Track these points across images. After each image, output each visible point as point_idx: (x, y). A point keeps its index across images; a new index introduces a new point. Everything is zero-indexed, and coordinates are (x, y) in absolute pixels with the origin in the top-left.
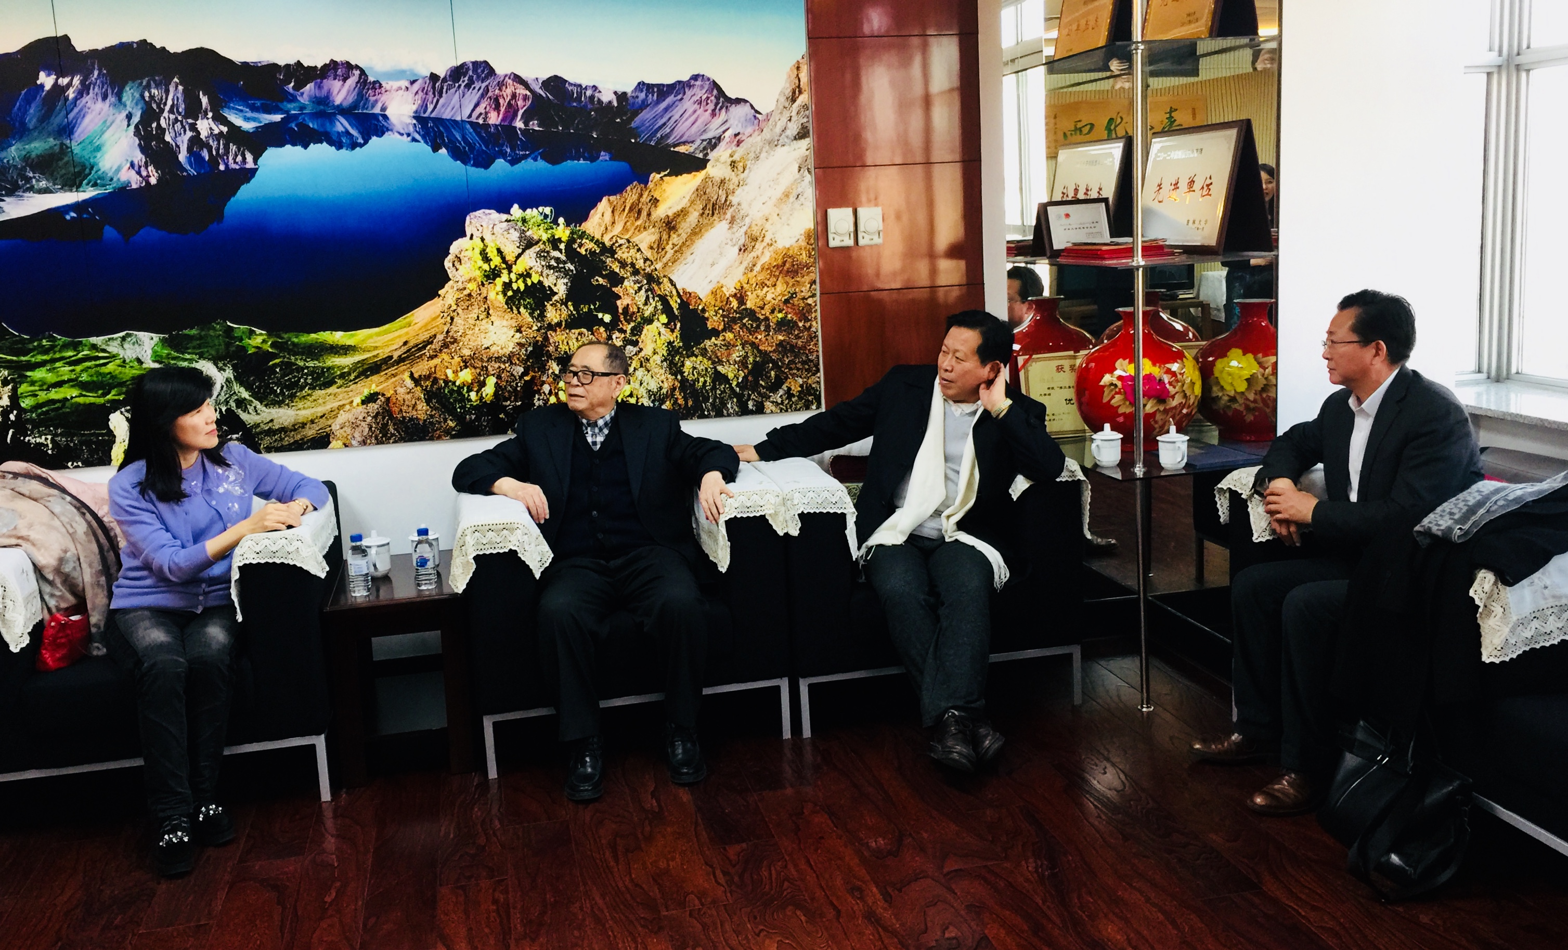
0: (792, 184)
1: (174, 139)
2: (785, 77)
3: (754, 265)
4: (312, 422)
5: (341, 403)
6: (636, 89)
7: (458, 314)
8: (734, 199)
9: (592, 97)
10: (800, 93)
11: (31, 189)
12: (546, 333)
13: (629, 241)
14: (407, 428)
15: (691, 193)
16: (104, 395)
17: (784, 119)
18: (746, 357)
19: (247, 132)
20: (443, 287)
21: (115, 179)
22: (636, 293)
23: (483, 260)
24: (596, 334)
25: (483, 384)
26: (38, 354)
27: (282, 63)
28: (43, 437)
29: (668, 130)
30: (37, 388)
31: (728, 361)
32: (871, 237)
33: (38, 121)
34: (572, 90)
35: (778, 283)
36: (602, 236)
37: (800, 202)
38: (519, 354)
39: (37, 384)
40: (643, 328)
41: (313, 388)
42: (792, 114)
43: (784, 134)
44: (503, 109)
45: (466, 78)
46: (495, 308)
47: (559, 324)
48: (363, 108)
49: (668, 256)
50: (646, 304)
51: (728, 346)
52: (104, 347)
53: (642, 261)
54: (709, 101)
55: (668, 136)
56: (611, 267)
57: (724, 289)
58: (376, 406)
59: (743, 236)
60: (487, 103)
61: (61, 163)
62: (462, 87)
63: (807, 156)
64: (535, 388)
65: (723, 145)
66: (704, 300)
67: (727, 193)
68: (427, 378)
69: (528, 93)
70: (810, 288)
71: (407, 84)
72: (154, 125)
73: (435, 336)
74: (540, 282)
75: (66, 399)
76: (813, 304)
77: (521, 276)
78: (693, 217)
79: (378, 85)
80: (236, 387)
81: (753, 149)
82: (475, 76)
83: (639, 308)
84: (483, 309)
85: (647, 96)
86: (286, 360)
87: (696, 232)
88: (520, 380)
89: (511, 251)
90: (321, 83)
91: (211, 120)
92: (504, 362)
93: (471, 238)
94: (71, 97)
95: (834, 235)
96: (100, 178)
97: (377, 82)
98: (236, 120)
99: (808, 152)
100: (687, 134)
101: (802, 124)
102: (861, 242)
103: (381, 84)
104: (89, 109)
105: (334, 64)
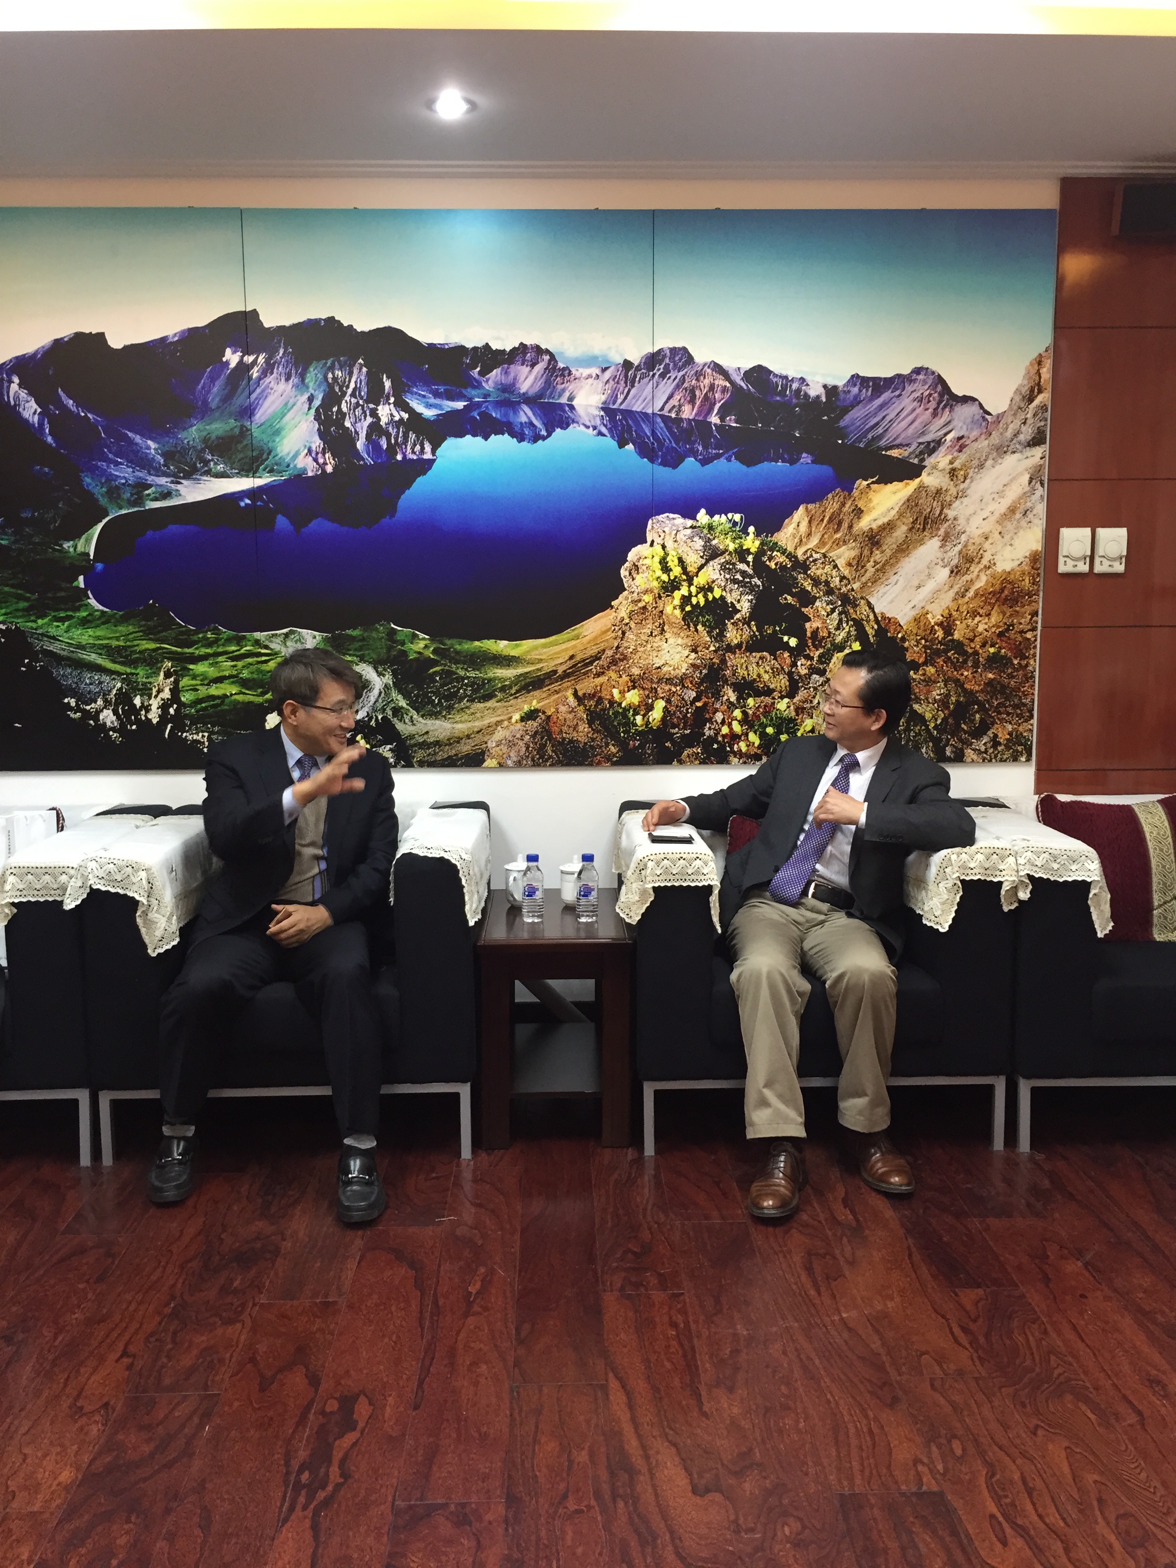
0: (1020, 498)
1: (354, 425)
2: (1022, 372)
3: (967, 591)
4: (468, 737)
5: (499, 719)
6: (849, 381)
7: (630, 628)
8: (950, 513)
9: (799, 390)
10: (1040, 391)
11: (208, 473)
12: (724, 655)
13: (825, 556)
14: (566, 750)
15: (900, 504)
16: (263, 694)
17: (1018, 422)
18: (948, 696)
19: (427, 421)
20: (617, 598)
21: (291, 466)
22: (827, 616)
23: (662, 570)
24: (779, 659)
25: (650, 708)
26: (202, 646)
27: (469, 345)
28: (200, 734)
29: (880, 430)
30: (199, 682)
31: (927, 699)
32: (1111, 563)
33: (221, 400)
34: (776, 382)
35: (993, 612)
36: (796, 549)
37: (1028, 519)
38: (692, 677)
39: (198, 678)
40: (833, 655)
41: (472, 701)
42: (1029, 416)
43: (1015, 439)
44: (698, 403)
45: (662, 366)
46: (671, 624)
47: (739, 646)
48: (550, 397)
49: (868, 575)
50: (838, 628)
51: (929, 682)
52: (267, 643)
53: (838, 578)
54: (931, 399)
55: (880, 437)
56: (802, 585)
57: (929, 616)
58: (535, 724)
59: (957, 556)
60: (681, 395)
61: (240, 446)
62: (657, 376)
63: (1041, 465)
64: (707, 716)
65: (942, 449)
66: (905, 627)
67: (942, 505)
68: (592, 696)
69: (728, 385)
70: (1031, 619)
71: (598, 371)
72: (335, 409)
73: (604, 651)
74: (722, 598)
75: (225, 696)
76: (1033, 639)
77: (702, 589)
78: (901, 531)
79: (567, 372)
80: (394, 694)
81: (978, 455)
82: (671, 365)
83: (830, 633)
84: (657, 624)
85: (860, 391)
86: (447, 668)
87: (904, 549)
88: (691, 705)
89: (693, 560)
90: (508, 368)
91: (392, 406)
92: (676, 685)
94: (255, 375)
95: (1066, 559)
96: (277, 464)
97: (567, 368)
98: (418, 407)
99: (1042, 462)
100: (903, 436)
101: (1038, 428)
102: (1098, 569)
103: (570, 371)
104: (272, 389)
105: (523, 348)
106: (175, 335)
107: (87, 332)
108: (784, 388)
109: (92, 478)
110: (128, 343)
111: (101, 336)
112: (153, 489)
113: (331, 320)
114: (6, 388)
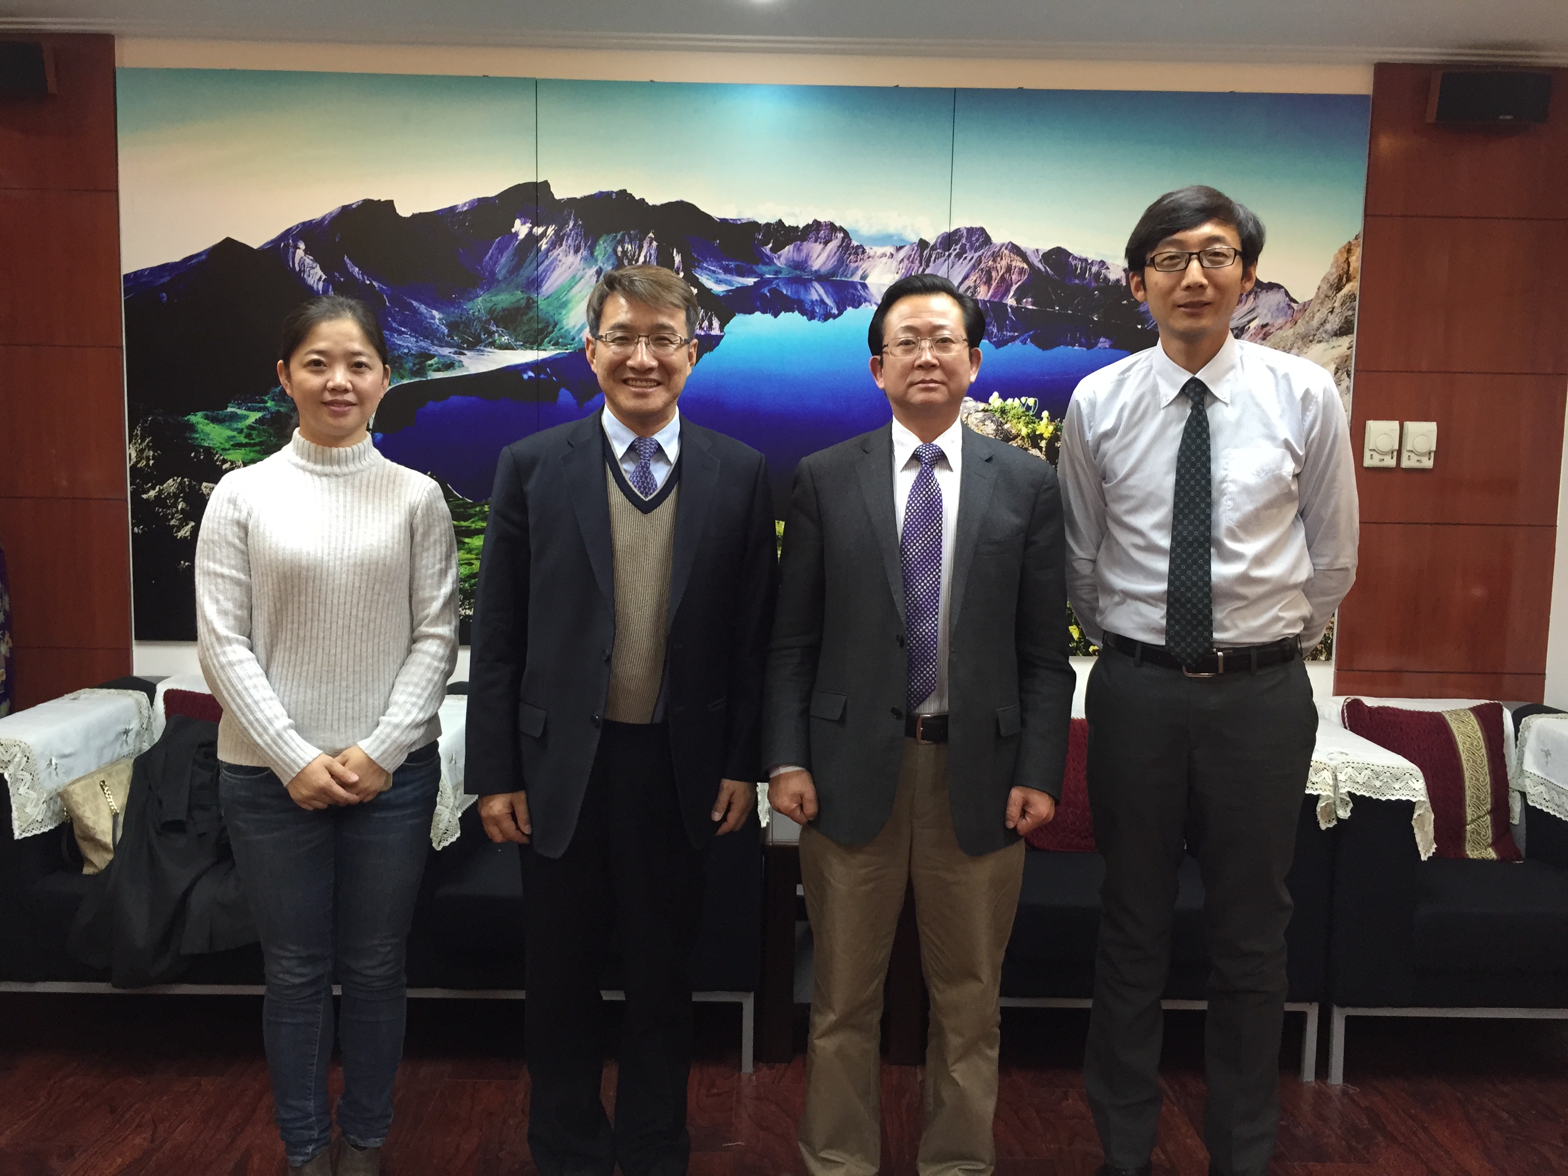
2: (1331, 260)
9: (1098, 273)
10: (1349, 280)
11: (492, 344)
17: (1325, 311)
19: (716, 296)
21: (577, 339)
26: (479, 520)
27: (762, 221)
32: (1419, 458)
33: (508, 271)
34: (1075, 265)
39: (474, 552)
42: (1336, 305)
43: (1322, 328)
44: (994, 284)
45: (958, 247)
48: (842, 276)
60: (977, 275)
61: (525, 318)
62: (952, 256)
63: (1348, 356)
69: (1026, 266)
71: (893, 250)
79: (861, 250)
82: (968, 246)
90: (801, 245)
94: (544, 247)
95: (1372, 453)
96: (562, 337)
97: (861, 246)
98: (708, 282)
99: (1349, 352)
101: (1346, 317)
102: (1405, 464)
103: (864, 250)
104: (560, 261)
105: (816, 226)
106: (465, 204)
107: (376, 199)
108: (1083, 271)
110: (417, 211)
111: (390, 204)
112: (436, 359)
113: (623, 193)
114: (291, 254)
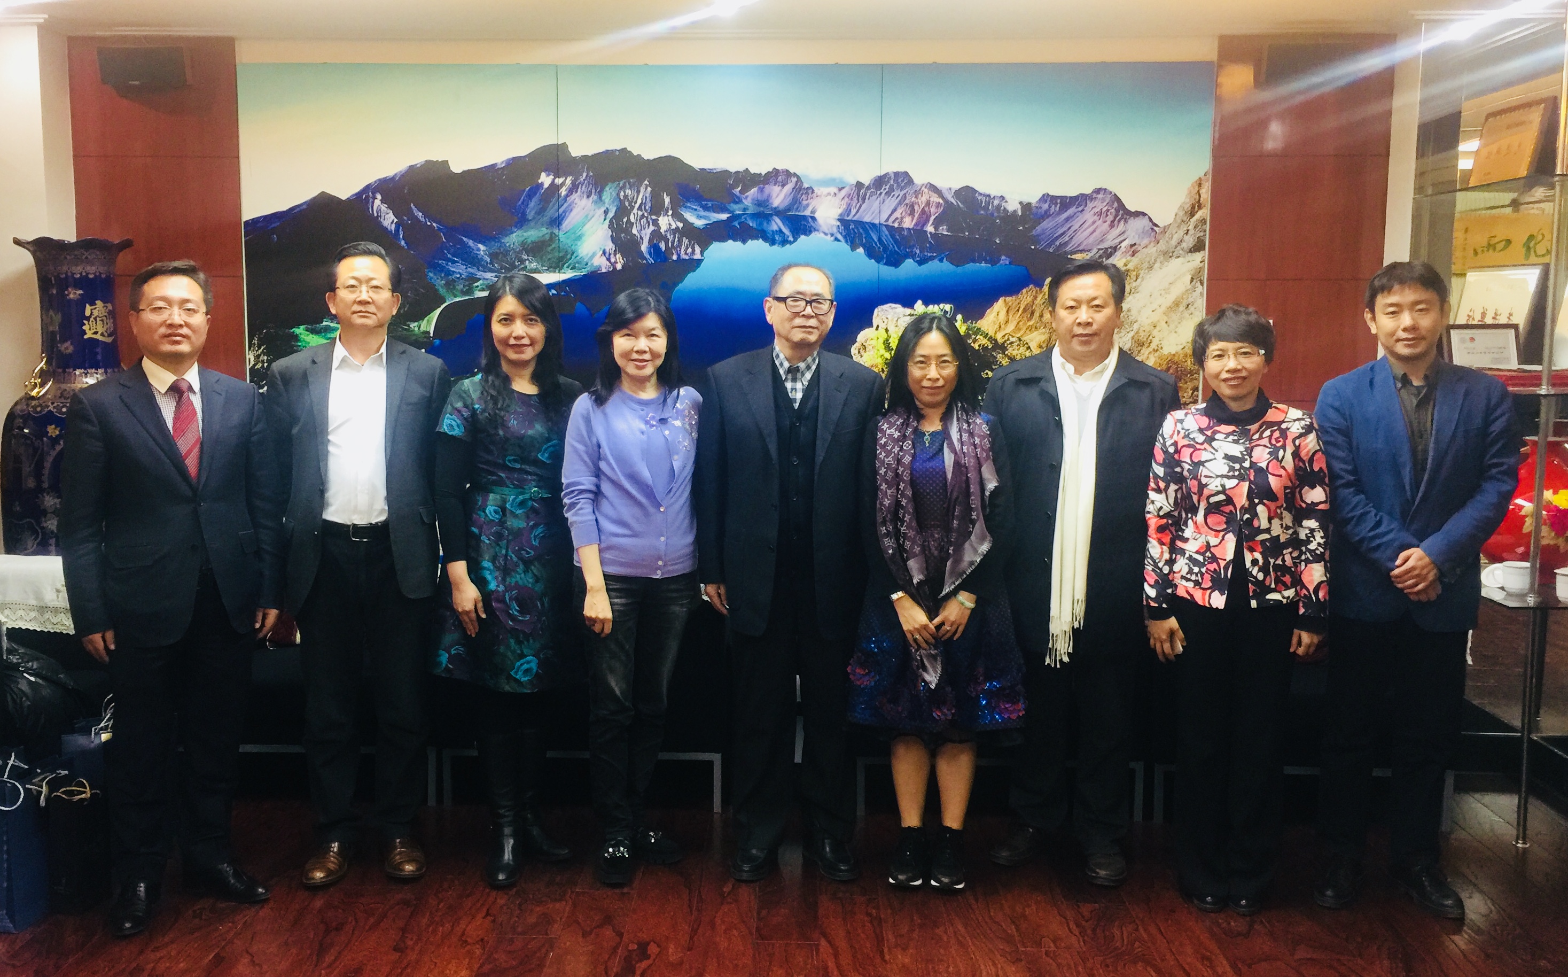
0: (1183, 294)
1: (639, 232)
2: (1186, 192)
6: (1040, 199)
9: (999, 206)
10: (1200, 207)
13: (1020, 340)
17: (1181, 233)
19: (697, 229)
21: (589, 264)
23: (885, 349)
27: (733, 170)
29: (1067, 238)
33: (536, 213)
34: (981, 199)
36: (996, 332)
37: (1190, 311)
42: (1190, 228)
43: (1179, 247)
44: (917, 215)
45: (888, 187)
48: (796, 210)
54: (1109, 213)
55: (1066, 244)
60: (903, 209)
61: (549, 249)
62: (883, 194)
63: (1201, 268)
65: (1118, 254)
69: (941, 201)
70: (1192, 393)
71: (836, 190)
72: (625, 220)
79: (810, 191)
81: (1148, 259)
82: (895, 185)
85: (1050, 207)
90: (763, 187)
91: (670, 217)
93: (877, 329)
94: (564, 193)
96: (578, 263)
97: (811, 188)
98: (690, 217)
99: (1202, 265)
100: (1085, 243)
101: (1199, 237)
103: (813, 190)
104: (576, 204)
105: (776, 172)
106: (501, 163)
107: (435, 160)
108: (988, 204)
109: (435, 274)
110: (466, 169)
111: (445, 163)
113: (624, 150)
114: (370, 204)
